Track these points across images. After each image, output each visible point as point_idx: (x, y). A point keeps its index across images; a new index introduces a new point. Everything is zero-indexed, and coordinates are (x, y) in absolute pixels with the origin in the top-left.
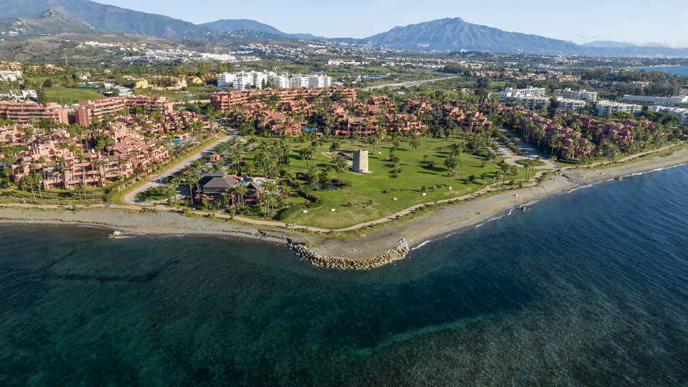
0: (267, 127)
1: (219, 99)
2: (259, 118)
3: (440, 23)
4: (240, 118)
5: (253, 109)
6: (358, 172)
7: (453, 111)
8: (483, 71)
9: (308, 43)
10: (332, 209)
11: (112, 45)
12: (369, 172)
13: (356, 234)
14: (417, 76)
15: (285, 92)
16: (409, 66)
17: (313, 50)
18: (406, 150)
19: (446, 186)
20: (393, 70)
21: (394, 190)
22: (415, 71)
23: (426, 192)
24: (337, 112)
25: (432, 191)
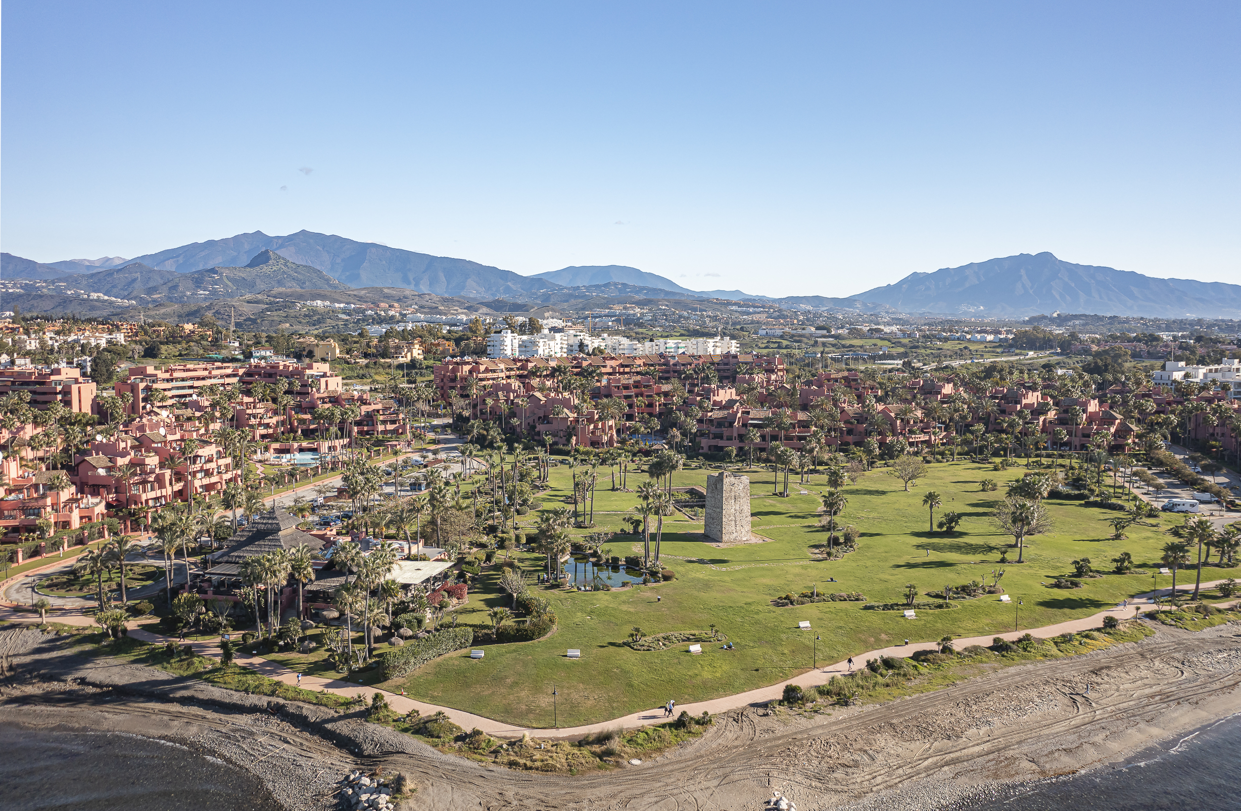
1: (451, 372)
6: (717, 539)
7: (1024, 402)
8: (1107, 342)
9: (729, 303)
10: (571, 652)
11: (353, 306)
12: (754, 540)
13: (610, 753)
14: (949, 353)
15: (614, 363)
16: (934, 336)
17: (737, 315)
18: (883, 493)
19: (990, 592)
20: (898, 344)
21: (811, 597)
22: (948, 345)
23: (917, 607)
24: (717, 399)
25: (940, 606)
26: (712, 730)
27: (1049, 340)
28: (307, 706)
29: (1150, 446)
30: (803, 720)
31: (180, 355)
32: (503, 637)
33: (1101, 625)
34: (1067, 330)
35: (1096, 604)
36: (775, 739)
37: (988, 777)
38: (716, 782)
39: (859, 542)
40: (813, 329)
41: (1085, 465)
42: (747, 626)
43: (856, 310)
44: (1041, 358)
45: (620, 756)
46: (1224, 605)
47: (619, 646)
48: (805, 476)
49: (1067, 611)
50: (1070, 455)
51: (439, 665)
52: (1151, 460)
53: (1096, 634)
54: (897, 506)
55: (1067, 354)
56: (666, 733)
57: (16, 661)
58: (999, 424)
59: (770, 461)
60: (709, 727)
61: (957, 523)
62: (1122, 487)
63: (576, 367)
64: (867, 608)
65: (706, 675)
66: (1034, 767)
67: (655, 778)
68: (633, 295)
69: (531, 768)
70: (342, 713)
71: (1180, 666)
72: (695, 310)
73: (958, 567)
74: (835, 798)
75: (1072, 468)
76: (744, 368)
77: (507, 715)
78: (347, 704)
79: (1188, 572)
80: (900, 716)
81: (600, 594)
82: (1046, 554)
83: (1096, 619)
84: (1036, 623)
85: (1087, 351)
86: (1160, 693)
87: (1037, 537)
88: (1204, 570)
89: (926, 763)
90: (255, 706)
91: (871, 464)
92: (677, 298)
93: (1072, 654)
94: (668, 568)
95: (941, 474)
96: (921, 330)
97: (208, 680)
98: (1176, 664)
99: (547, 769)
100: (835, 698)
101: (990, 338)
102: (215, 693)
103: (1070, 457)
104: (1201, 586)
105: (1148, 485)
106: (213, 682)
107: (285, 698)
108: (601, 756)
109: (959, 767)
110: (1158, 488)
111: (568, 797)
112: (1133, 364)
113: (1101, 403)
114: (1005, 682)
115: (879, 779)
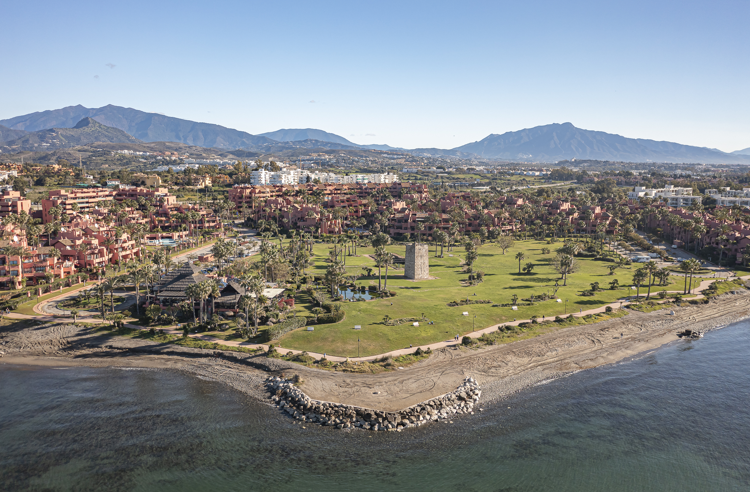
1: (239, 193)
6: (412, 278)
7: (562, 208)
8: (603, 176)
9: (382, 153)
10: (356, 327)
11: (148, 154)
12: (430, 278)
13: (389, 365)
14: (515, 182)
15: (331, 188)
16: (505, 173)
17: (388, 160)
18: (492, 255)
19: (552, 298)
20: (485, 177)
21: (466, 302)
22: (513, 178)
23: (518, 305)
24: (396, 207)
25: (529, 305)
26: (432, 356)
27: (571, 175)
28: (234, 353)
29: (627, 231)
30: (473, 351)
31: (59, 184)
32: (320, 321)
33: (604, 311)
34: (580, 169)
35: (602, 303)
36: (462, 358)
37: (557, 370)
38: (440, 374)
39: (484, 278)
40: (435, 168)
41: (594, 241)
42: (438, 315)
43: (457, 157)
44: (566, 185)
45: (393, 366)
46: (661, 302)
47: (378, 324)
48: (450, 248)
49: (588, 305)
50: (586, 236)
51: (292, 334)
52: (628, 239)
53: (602, 314)
54: (500, 261)
55: (581, 183)
56: (412, 357)
57: (69, 340)
58: (548, 220)
59: (429, 241)
60: (430, 354)
61: (532, 268)
62: (613, 251)
63: (310, 190)
64: (493, 306)
65: (423, 334)
66: (577, 366)
67: (412, 373)
68: (322, 147)
69: (354, 372)
70: (253, 355)
71: (640, 327)
72: (362, 156)
73: (535, 288)
74: (493, 378)
75: (587, 242)
76: (405, 191)
77: (334, 353)
78: (255, 351)
79: (645, 288)
80: (516, 348)
81: (361, 303)
82: (577, 282)
83: (603, 309)
84: (574, 311)
85: (592, 181)
86: (631, 338)
87: (572, 274)
88: (652, 288)
89: (530, 365)
90: (208, 354)
91: (483, 241)
92: (349, 149)
93: (592, 323)
94: (391, 291)
95: (520, 246)
96: (497, 169)
97: (177, 344)
98: (638, 326)
99: (362, 372)
100: (486, 342)
101: (537, 173)
102: (185, 349)
103: (586, 237)
104: (650, 294)
105: (626, 250)
106: (181, 345)
107: (222, 350)
108: (385, 366)
109: (545, 366)
110: (630, 250)
111: (375, 381)
112: (617, 188)
113: (602, 209)
114: (562, 334)
115: (511, 371)
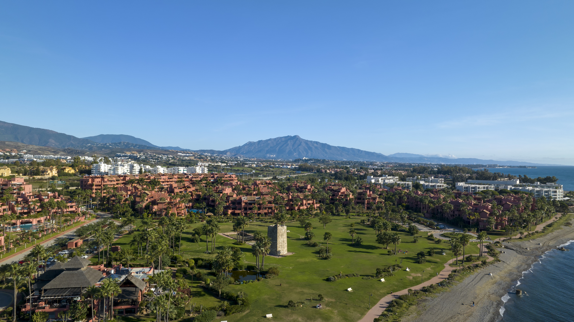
0: (147, 207)
1: (90, 182)
2: (138, 199)
3: (283, 139)
4: (114, 201)
5: (129, 190)
6: (275, 254)
7: (341, 191)
10: (268, 316)
12: (289, 254)
19: (400, 268)
22: (275, 170)
24: (225, 192)
25: (390, 275)
96: (262, 164)
101: (289, 167)
